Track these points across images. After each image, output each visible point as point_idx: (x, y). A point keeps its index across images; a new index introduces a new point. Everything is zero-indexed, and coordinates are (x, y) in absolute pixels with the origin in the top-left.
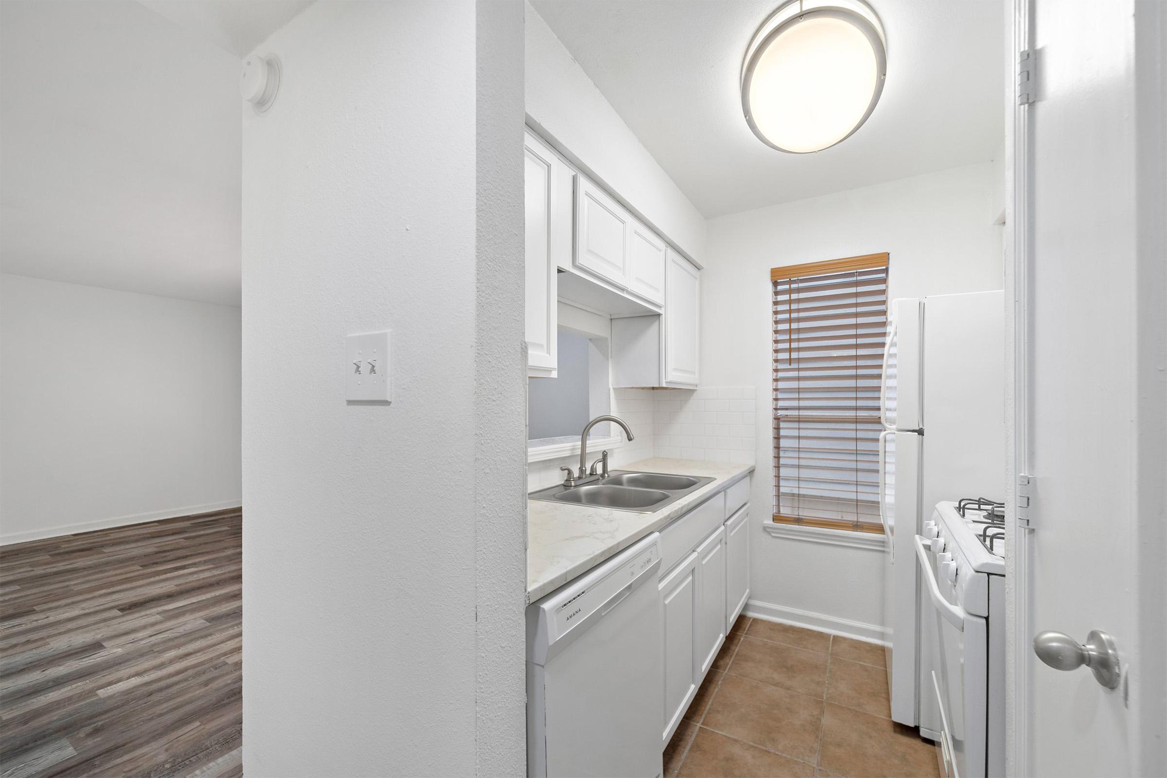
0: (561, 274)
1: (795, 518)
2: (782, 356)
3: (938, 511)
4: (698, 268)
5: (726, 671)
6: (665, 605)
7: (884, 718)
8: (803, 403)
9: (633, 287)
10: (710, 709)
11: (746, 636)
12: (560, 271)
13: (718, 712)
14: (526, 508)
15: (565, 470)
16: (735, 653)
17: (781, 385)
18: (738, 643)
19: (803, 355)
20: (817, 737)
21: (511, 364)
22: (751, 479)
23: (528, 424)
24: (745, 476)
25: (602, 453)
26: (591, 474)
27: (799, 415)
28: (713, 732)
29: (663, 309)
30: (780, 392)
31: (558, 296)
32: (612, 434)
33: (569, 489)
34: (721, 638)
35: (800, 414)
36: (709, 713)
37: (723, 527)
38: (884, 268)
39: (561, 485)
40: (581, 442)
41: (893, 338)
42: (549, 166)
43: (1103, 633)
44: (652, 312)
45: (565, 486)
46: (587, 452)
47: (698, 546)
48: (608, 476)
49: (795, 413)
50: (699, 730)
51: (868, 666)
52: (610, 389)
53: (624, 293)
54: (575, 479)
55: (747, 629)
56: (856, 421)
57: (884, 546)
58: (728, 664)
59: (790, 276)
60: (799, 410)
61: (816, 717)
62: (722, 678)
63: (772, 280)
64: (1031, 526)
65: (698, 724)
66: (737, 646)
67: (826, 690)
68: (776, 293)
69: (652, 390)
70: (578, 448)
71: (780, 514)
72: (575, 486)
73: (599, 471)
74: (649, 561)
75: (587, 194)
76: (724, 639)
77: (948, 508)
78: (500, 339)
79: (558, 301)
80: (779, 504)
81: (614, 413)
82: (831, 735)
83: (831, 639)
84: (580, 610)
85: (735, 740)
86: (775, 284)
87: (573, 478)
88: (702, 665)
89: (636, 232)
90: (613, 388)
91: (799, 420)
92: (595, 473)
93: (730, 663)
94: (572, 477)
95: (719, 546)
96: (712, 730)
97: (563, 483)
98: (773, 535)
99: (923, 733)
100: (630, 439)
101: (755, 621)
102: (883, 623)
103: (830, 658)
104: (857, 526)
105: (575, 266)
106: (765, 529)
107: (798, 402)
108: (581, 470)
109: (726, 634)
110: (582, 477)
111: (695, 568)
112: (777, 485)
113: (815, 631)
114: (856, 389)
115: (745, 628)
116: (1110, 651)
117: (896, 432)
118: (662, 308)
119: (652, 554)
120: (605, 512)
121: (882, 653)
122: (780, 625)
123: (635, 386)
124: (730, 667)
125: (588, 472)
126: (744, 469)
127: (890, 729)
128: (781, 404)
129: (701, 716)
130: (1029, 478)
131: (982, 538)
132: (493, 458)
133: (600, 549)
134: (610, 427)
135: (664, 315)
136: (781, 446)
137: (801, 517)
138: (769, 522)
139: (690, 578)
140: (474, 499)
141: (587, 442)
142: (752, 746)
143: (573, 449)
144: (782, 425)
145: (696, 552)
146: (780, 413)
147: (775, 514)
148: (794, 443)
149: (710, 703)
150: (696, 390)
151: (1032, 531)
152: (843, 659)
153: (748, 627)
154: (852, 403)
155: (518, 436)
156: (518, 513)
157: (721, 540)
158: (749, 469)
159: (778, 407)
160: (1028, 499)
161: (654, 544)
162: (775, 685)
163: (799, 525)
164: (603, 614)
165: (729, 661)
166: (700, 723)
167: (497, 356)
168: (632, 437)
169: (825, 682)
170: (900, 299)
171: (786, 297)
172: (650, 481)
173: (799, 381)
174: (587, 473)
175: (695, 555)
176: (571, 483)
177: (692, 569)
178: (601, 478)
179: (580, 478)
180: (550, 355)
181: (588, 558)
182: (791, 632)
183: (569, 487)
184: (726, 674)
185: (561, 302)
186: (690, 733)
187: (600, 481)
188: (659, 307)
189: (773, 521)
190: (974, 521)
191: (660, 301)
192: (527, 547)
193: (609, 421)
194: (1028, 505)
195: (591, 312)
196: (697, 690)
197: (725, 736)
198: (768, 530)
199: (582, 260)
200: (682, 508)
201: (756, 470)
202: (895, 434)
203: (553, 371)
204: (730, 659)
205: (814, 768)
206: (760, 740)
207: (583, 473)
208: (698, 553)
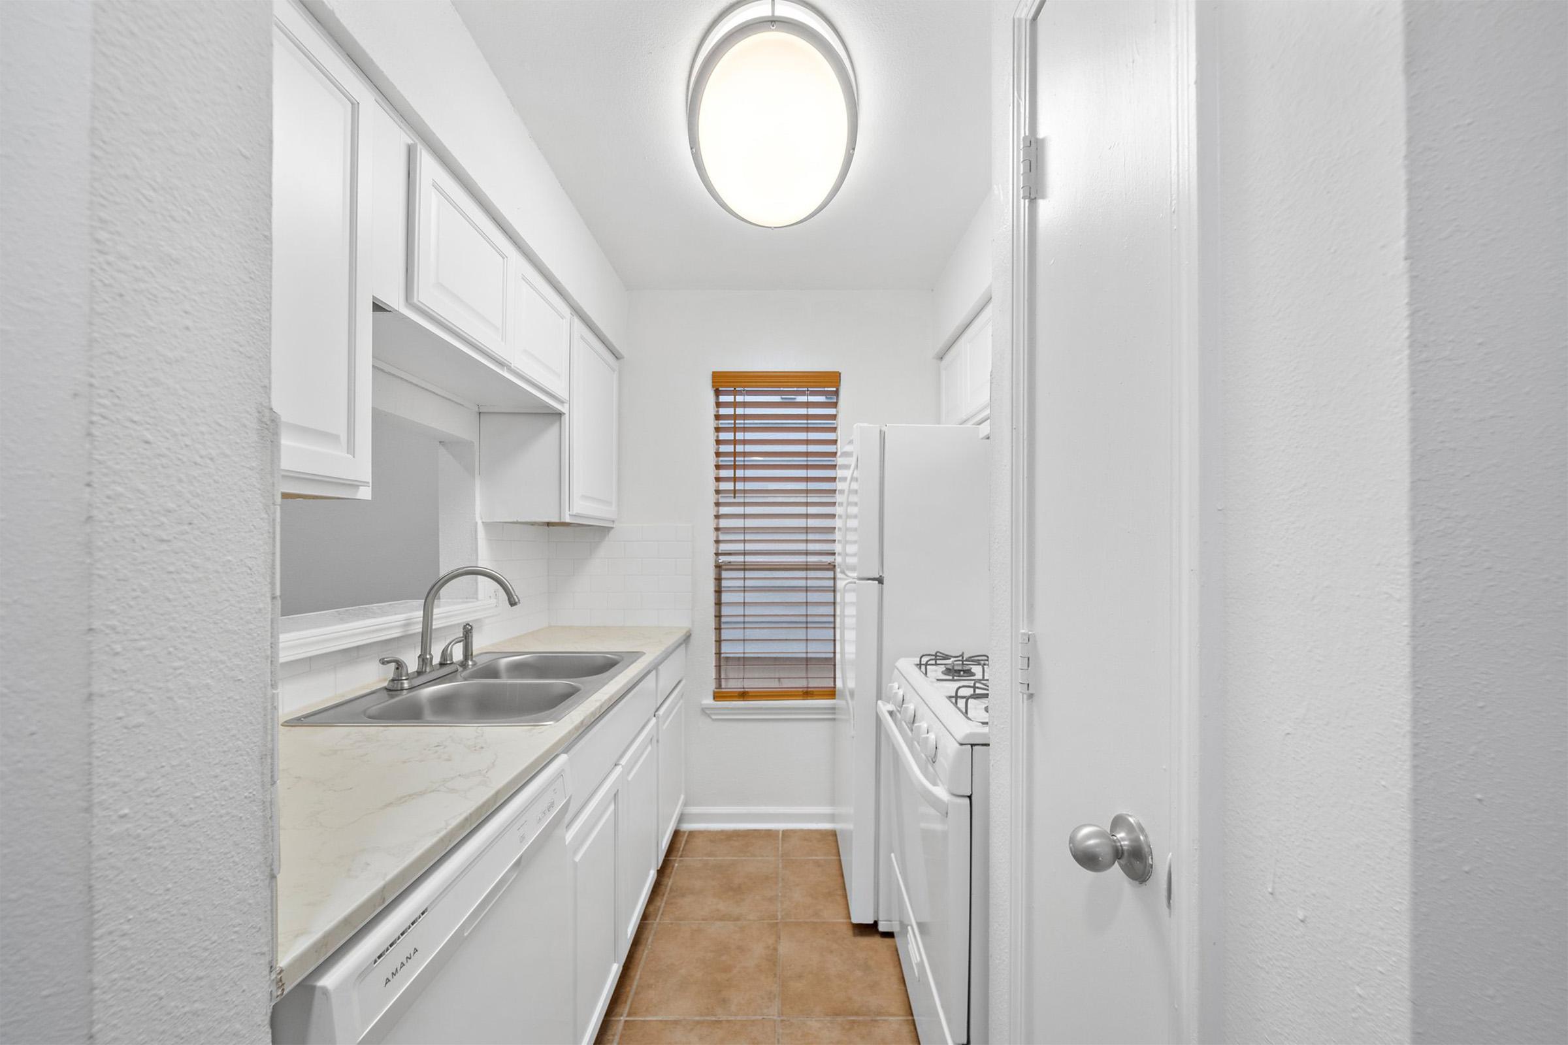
0: (380, 314)
1: (740, 692)
2: (724, 486)
3: (898, 669)
4: (617, 356)
5: (658, 920)
6: (575, 864)
7: (842, 920)
8: (749, 547)
9: (518, 363)
10: (638, 986)
11: (681, 859)
12: (378, 307)
13: (650, 986)
14: (273, 783)
15: (388, 662)
16: (668, 888)
17: (723, 523)
18: (671, 872)
19: (750, 486)
20: (775, 974)
21: (226, 456)
22: (686, 647)
23: (278, 593)
24: (680, 644)
25: (462, 626)
26: (442, 664)
27: (744, 562)
28: (644, 1021)
29: (567, 406)
30: (722, 533)
31: (373, 357)
32: (480, 596)
33: (397, 696)
34: (652, 875)
35: (746, 560)
36: (636, 994)
37: (654, 720)
38: (835, 389)
39: (380, 689)
40: (422, 612)
41: (853, 473)
42: (355, 106)
43: (1130, 816)
44: (551, 409)
45: (390, 690)
46: (434, 627)
47: (621, 756)
48: (474, 665)
49: (740, 559)
50: (624, 1026)
51: (821, 860)
52: (476, 523)
53: (503, 371)
54: (411, 676)
55: (681, 849)
56: (807, 567)
57: (834, 713)
58: (659, 907)
59: (735, 384)
60: (744, 555)
61: (772, 947)
62: (653, 932)
63: (713, 386)
64: (1031, 691)
65: (622, 1018)
66: (669, 877)
67: (779, 905)
68: (719, 405)
69: (546, 527)
70: (417, 623)
71: (722, 688)
72: (411, 689)
73: (458, 654)
74: (552, 805)
75: (436, 186)
76: (656, 875)
77: (907, 665)
78: (184, 389)
79: (373, 366)
80: (720, 676)
81: (484, 561)
82: (790, 966)
83: (780, 836)
84: (416, 950)
85: (676, 1022)
86: (718, 393)
87: (407, 674)
88: (627, 927)
89: (524, 279)
90: (483, 522)
91: (744, 568)
92: (448, 662)
93: (663, 905)
94: (404, 673)
95: (649, 748)
96: (643, 1019)
97: (385, 684)
98: (714, 717)
99: (882, 928)
100: (513, 603)
101: (692, 834)
102: (833, 802)
103: (781, 861)
104: (807, 694)
105: (410, 304)
106: (705, 711)
107: (743, 544)
108: (423, 660)
109: (657, 867)
110: (425, 671)
111: (618, 791)
112: (718, 652)
113: (762, 830)
114: (807, 530)
115: (679, 848)
116: (1142, 838)
117: (857, 581)
118: (565, 404)
119: (556, 793)
120: (469, 732)
121: (832, 837)
122: (722, 832)
123: (519, 521)
124: (663, 911)
125: (436, 660)
126: (678, 636)
127: (848, 932)
128: (723, 547)
129: (626, 1002)
130: (1029, 635)
131: (954, 700)
132: (161, 685)
133: (460, 814)
134: (477, 583)
135: (567, 415)
136: (723, 601)
137: (746, 690)
138: (709, 701)
139: (612, 807)
140: (85, 804)
141: (436, 611)
142: (698, 1022)
143: (407, 625)
144: (724, 574)
145: (620, 766)
146: (722, 559)
147: (716, 690)
148: (738, 597)
149: (637, 977)
150: (612, 528)
151: (1031, 696)
152: (794, 858)
153: (683, 845)
154: (802, 547)
155: (248, 622)
156: (246, 801)
157: (651, 739)
158: (686, 634)
159: (720, 552)
160: (1028, 659)
161: (560, 775)
162: (721, 920)
163: (744, 700)
164: (466, 934)
165: (661, 903)
166: (625, 1015)
167: (176, 430)
168: (517, 600)
169: (777, 896)
170: (861, 425)
171: (730, 411)
172: (545, 666)
173: (744, 518)
174: (434, 663)
175: (619, 769)
176: (402, 684)
177: (613, 794)
178: (460, 669)
179: (419, 673)
180: (354, 457)
181: (435, 839)
182: (735, 839)
183: (399, 692)
184: (659, 924)
185: (378, 368)
186: (611, 1038)
187: (458, 673)
188: (562, 402)
189: (714, 698)
190: (938, 680)
191: (562, 393)
192: (275, 872)
193: (474, 576)
194: (1028, 666)
195: (443, 397)
196: (621, 969)
197: (661, 1021)
198: (708, 712)
199: (425, 295)
200: (601, 706)
201: (693, 635)
202: (855, 583)
203: (361, 487)
204: (662, 900)
205: (775, 1021)
206: (708, 1008)
207: (426, 664)
208: (623, 766)
